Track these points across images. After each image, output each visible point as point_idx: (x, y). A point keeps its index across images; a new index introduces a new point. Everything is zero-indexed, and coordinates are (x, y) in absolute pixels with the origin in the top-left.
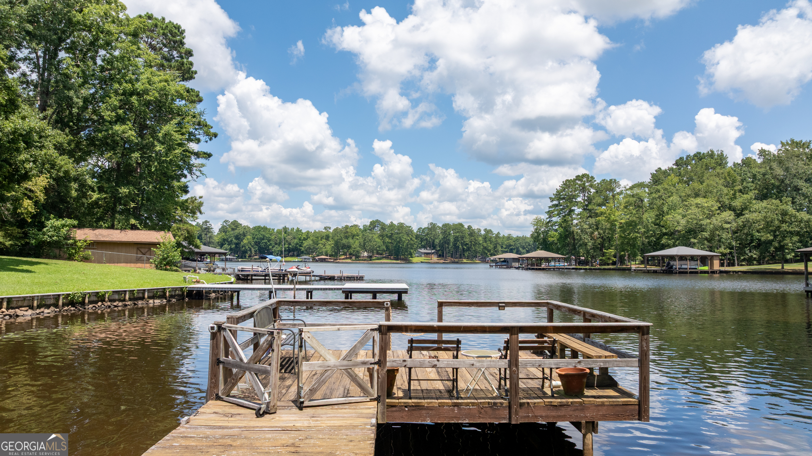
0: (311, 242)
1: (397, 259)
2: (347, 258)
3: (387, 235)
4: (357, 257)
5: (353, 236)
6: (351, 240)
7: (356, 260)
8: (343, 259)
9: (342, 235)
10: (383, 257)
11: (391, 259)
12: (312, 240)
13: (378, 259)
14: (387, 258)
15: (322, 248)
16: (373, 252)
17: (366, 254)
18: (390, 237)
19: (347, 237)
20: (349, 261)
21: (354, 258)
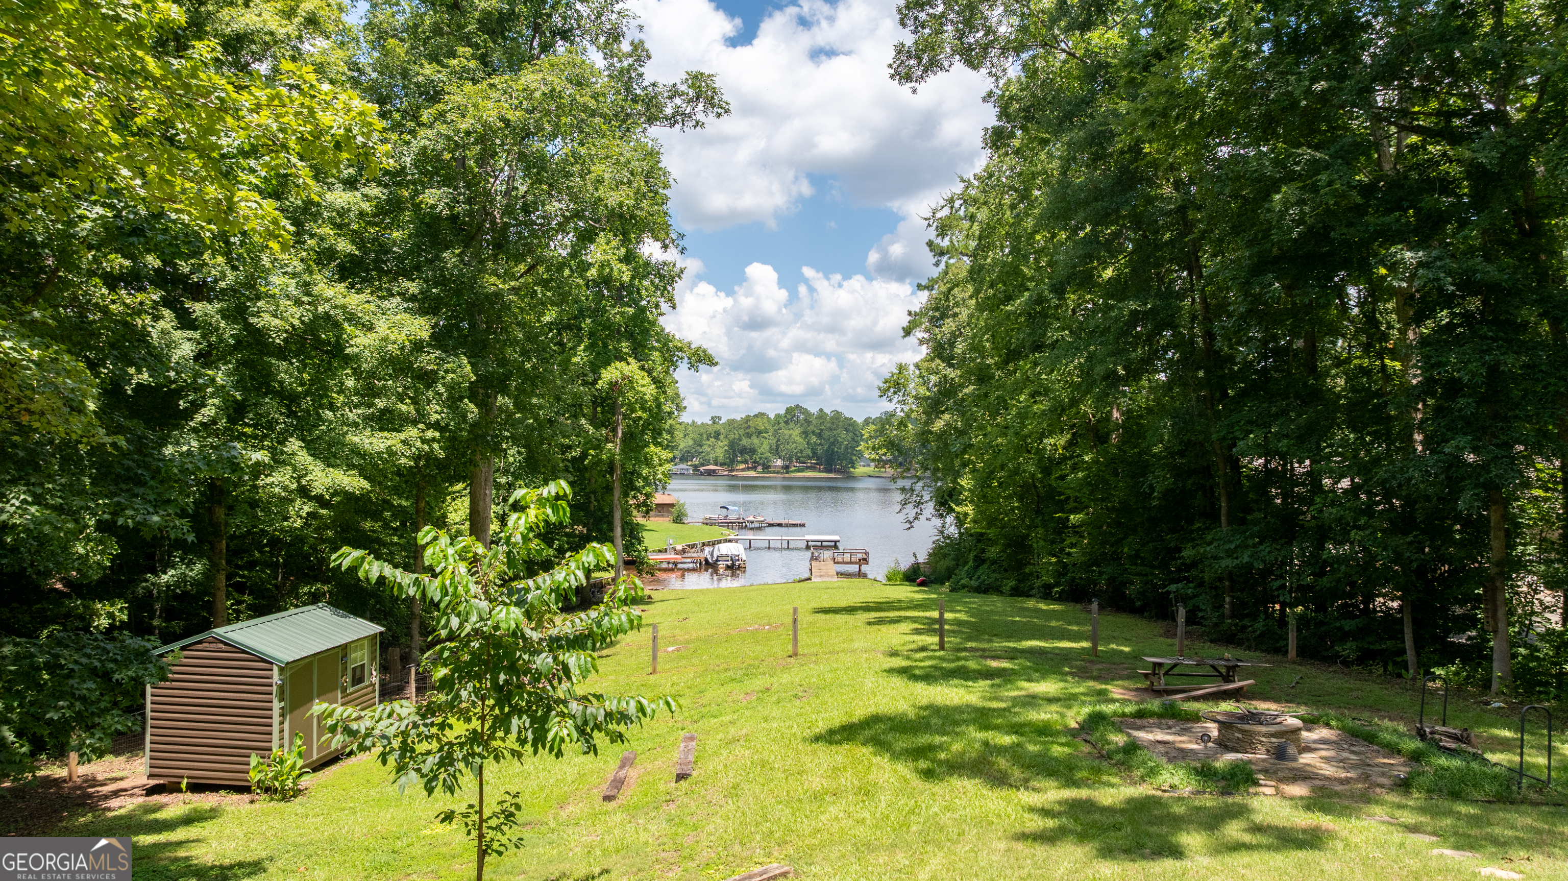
0: (691, 442)
1: (829, 471)
2: (748, 469)
3: (813, 432)
4: (766, 468)
5: (759, 433)
6: (755, 441)
7: (763, 472)
8: (743, 470)
9: (742, 432)
10: (807, 468)
11: (820, 471)
12: (693, 439)
13: (799, 471)
14: (812, 468)
15: (708, 453)
16: (790, 459)
17: (779, 463)
18: (819, 436)
19: (749, 436)
20: (752, 473)
21: (760, 469)
